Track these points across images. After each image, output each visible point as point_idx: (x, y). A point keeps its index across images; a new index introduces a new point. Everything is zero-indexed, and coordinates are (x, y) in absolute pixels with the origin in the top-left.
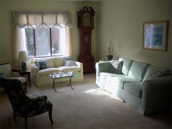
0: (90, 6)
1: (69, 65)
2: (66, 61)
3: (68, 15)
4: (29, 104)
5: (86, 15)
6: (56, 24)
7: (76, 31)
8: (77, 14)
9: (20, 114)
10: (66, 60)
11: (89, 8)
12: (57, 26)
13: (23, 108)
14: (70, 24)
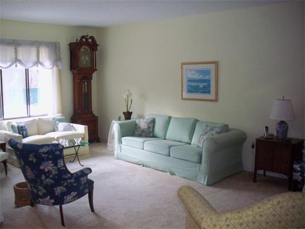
0: (91, 35)
1: (65, 130)
2: (58, 124)
3: (56, 48)
4: (69, 181)
5: (84, 48)
6: (38, 62)
8: (69, 46)
10: (57, 122)
11: (90, 38)
12: (39, 65)
13: (59, 190)
14: (59, 63)
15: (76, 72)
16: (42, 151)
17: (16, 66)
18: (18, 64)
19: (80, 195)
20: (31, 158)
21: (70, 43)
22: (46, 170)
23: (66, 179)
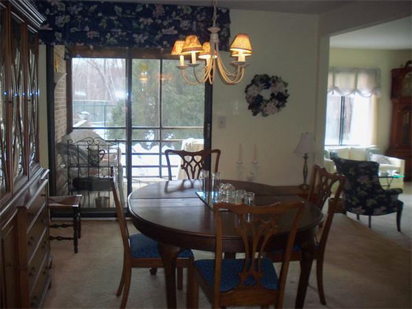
3: (376, 75)
4: (380, 196)
5: (409, 75)
6: (355, 90)
7: (387, 105)
9: (364, 211)
12: (356, 93)
13: (370, 202)
14: (378, 92)
15: (397, 101)
16: (361, 166)
17: (333, 93)
18: (335, 91)
19: (389, 211)
20: (351, 172)
21: (394, 70)
22: (362, 183)
23: (378, 194)
